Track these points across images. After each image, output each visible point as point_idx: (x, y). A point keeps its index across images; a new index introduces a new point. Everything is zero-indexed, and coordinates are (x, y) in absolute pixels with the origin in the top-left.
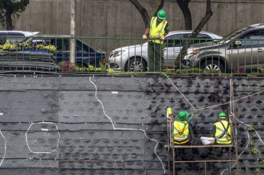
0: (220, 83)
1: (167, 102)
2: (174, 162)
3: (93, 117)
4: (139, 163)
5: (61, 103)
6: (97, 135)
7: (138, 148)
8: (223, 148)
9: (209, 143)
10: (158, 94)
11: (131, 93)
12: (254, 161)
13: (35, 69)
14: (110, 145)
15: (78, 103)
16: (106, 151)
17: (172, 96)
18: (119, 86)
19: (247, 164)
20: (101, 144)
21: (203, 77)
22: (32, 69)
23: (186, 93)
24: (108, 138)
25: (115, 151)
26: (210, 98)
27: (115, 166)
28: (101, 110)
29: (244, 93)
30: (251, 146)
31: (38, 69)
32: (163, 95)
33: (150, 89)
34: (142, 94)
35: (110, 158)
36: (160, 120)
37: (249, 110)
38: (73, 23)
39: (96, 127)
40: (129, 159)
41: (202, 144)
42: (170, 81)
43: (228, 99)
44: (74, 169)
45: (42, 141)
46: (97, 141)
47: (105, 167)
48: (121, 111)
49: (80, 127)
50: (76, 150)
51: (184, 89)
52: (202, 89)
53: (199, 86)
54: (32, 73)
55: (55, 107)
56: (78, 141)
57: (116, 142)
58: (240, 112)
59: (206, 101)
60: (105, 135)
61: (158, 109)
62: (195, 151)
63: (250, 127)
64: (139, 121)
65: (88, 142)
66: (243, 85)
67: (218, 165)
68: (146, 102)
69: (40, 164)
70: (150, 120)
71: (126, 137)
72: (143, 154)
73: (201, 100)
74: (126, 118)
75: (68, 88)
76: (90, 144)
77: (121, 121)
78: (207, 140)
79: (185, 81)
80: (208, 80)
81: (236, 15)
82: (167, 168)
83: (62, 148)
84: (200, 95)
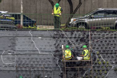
0: (85, 34)
1: (62, 42)
2: (65, 67)
3: (31, 48)
4: (50, 68)
5: (17, 42)
6: (32, 56)
7: (50, 62)
8: (86, 61)
9: (80, 59)
10: (58, 38)
11: (47, 38)
12: (99, 67)
13: (5, 28)
14: (38, 60)
15: (24, 42)
16: (36, 63)
17: (64, 39)
18: (42, 35)
19: (96, 69)
20: (34, 60)
21: (78, 31)
23: (71, 38)
25: (40, 63)
26: (80, 40)
27: (40, 69)
28: (34, 45)
29: (95, 38)
30: (98, 61)
31: (7, 28)
32: (60, 39)
33: (55, 36)
34: (52, 38)
35: (38, 66)
36: (59, 49)
37: (97, 45)
38: (22, 7)
39: (32, 52)
40: (46, 66)
41: (77, 60)
42: (64, 33)
43: (88, 41)
44: (22, 71)
45: (8, 58)
46: (33, 58)
47: (36, 70)
48: (42, 46)
49: (25, 53)
50: (23, 62)
51: (70, 36)
52: (77, 36)
53: (76, 35)
54: (4, 29)
55: (14, 44)
56: (24, 59)
57: (41, 59)
58: (93, 46)
59: (79, 41)
60: (36, 56)
61: (59, 45)
62: (74, 63)
63: (98, 52)
64: (50, 50)
65: (28, 59)
66: (95, 34)
67: (84, 69)
68: (53, 42)
69: (8, 69)
70: (55, 49)
71: (45, 57)
72: (52, 64)
73: (77, 41)
74: (45, 49)
75: (20, 36)
76: (29, 60)
77: (42, 50)
79: (70, 33)
80: (80, 32)
81: (92, 4)
82: (62, 70)
83: (17, 62)
84: (76, 39)
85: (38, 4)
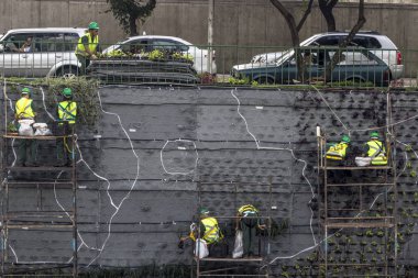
0: (376, 98)
1: (317, 119)
2: (326, 185)
3: (235, 134)
4: (286, 186)
5: (199, 118)
6: (240, 155)
7: (284, 169)
8: (378, 170)
9: (364, 164)
10: (307, 109)
11: (277, 109)
12: (412, 184)
13: (170, 81)
14: (253, 166)
15: (218, 119)
16: (249, 172)
17: (323, 111)
18: (265, 101)
19: (404, 188)
20: (243, 165)
21: (357, 91)
22: (168, 81)
23: (339, 109)
24: (251, 158)
25: (259, 173)
26: (364, 114)
27: (259, 189)
28: (244, 127)
29: (402, 109)
30: (409, 168)
31: (176, 81)
32: (312, 111)
33: (298, 104)
34: (290, 110)
35: (254, 180)
36: (309, 138)
37: (407, 128)
38: (210, 29)
39: (238, 146)
40: (274, 182)
41: (356, 165)
42: (320, 95)
43: (384, 116)
44: (213, 192)
45: (178, 160)
46: (240, 161)
47: (247, 190)
48: (266, 128)
49: (220, 146)
50: (216, 171)
51: (336, 104)
52: (356, 104)
53: (353, 101)
54: (168, 85)
55: (192, 124)
56: (218, 161)
57: (261, 163)
58: (398, 131)
59: (360, 118)
60: (249, 155)
61: (307, 126)
62: (348, 173)
63: (408, 146)
64: (286, 139)
65: (229, 162)
66: (401, 100)
67: (373, 189)
68: (293, 118)
69: (176, 187)
70: (297, 138)
71: (270, 157)
72: (290, 177)
73: (355, 116)
74: (271, 136)
75: (207, 101)
76: (231, 165)
77: (265, 139)
78: (361, 162)
79: (338, 95)
80: (363, 95)
81: (382, 22)
82: (316, 192)
83: (200, 168)
84: (353, 111)
85: (241, 21)
